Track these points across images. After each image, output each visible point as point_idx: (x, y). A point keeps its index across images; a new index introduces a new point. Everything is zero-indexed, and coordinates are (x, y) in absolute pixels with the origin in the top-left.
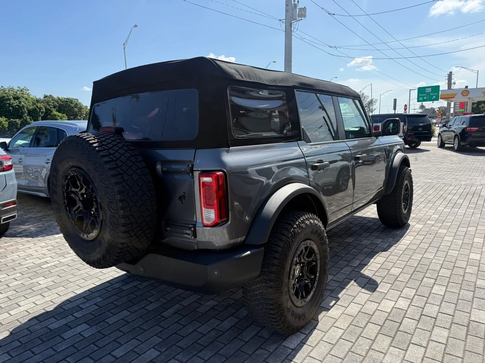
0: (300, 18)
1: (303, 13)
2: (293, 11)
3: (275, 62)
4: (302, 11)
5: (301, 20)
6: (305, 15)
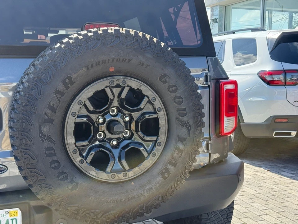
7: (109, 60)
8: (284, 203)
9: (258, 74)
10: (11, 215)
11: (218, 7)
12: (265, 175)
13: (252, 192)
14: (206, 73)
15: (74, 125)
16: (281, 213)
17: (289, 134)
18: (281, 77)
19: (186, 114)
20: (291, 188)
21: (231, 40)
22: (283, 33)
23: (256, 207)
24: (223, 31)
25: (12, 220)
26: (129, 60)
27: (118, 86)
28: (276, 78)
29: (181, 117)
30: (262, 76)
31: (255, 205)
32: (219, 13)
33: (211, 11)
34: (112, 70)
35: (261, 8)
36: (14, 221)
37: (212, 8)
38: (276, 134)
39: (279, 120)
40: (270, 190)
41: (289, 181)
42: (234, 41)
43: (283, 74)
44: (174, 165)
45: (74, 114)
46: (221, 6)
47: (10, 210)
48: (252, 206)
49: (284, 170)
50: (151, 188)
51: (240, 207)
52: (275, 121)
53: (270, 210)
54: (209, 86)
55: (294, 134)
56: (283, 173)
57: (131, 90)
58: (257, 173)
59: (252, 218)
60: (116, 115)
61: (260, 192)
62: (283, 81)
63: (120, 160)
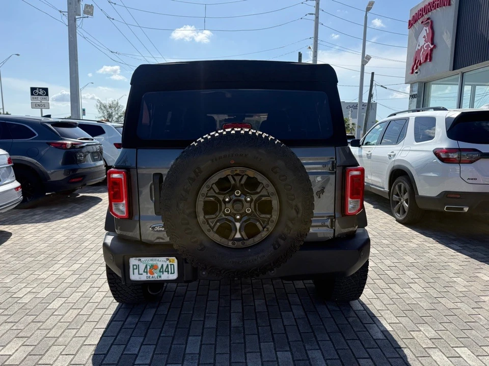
0: (86, 16)
1: (89, 10)
2: (76, 5)
3: (18, 55)
4: (89, 8)
5: (88, 17)
6: (92, 13)
7: (229, 155)
8: (438, 275)
9: (433, 151)
10: (170, 262)
11: (418, 83)
12: (432, 245)
13: (411, 260)
14: (332, 161)
15: (203, 203)
16: (431, 284)
17: (462, 209)
18: (455, 156)
19: (294, 199)
20: (453, 260)
21: (414, 118)
22: (462, 113)
23: (408, 274)
24: (421, 108)
25: (171, 265)
26: (246, 155)
27: (237, 175)
28: (451, 155)
29: (291, 201)
30: (437, 153)
31: (408, 273)
32: (418, 89)
33: (411, 87)
34: (232, 162)
35: (459, 83)
36: (172, 266)
37: (411, 84)
38: (447, 208)
39: (451, 196)
40: (430, 261)
41: (454, 254)
42: (417, 119)
43: (458, 152)
44: (284, 239)
45: (203, 195)
46: (420, 83)
47: (170, 258)
48: (405, 274)
49: (454, 242)
50: (264, 256)
51: (393, 272)
52: (447, 196)
53: (421, 279)
54: (336, 172)
55: (466, 209)
56: (451, 245)
57: (249, 178)
58: (424, 243)
59: (399, 284)
60: (240, 196)
61: (419, 262)
62: (458, 159)
63: (240, 232)
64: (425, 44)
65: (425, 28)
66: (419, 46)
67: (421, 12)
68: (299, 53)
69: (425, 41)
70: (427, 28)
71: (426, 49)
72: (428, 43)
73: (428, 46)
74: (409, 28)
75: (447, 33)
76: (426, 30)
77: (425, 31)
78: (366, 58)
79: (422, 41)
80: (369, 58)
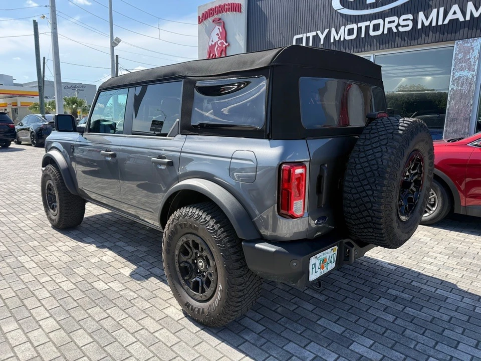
10: (333, 251)
64: (219, 40)
65: (217, 27)
66: (212, 41)
67: (212, 11)
68: (34, 21)
69: (219, 38)
70: (220, 27)
71: (220, 45)
72: (222, 41)
73: (222, 43)
74: (199, 24)
75: (239, 35)
76: (219, 29)
77: (217, 30)
78: (116, 40)
79: (215, 39)
80: (118, 41)
